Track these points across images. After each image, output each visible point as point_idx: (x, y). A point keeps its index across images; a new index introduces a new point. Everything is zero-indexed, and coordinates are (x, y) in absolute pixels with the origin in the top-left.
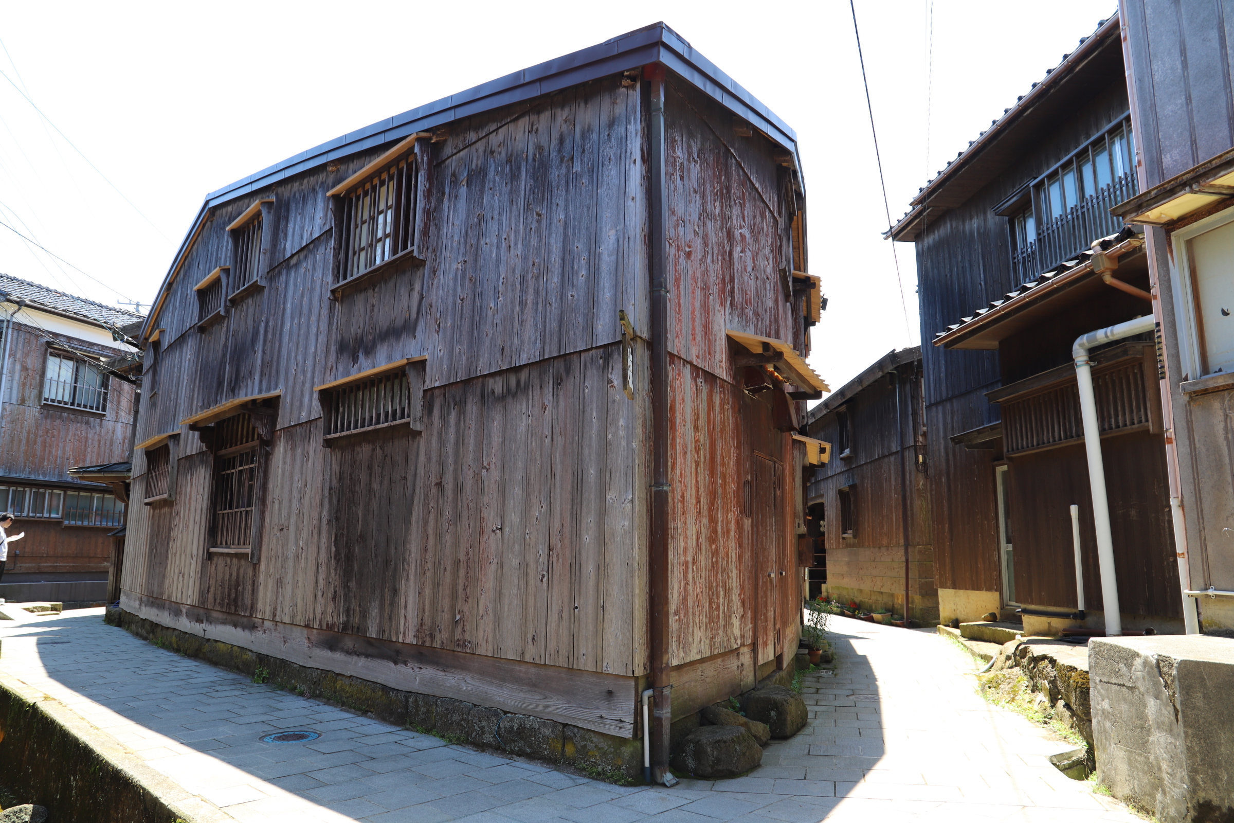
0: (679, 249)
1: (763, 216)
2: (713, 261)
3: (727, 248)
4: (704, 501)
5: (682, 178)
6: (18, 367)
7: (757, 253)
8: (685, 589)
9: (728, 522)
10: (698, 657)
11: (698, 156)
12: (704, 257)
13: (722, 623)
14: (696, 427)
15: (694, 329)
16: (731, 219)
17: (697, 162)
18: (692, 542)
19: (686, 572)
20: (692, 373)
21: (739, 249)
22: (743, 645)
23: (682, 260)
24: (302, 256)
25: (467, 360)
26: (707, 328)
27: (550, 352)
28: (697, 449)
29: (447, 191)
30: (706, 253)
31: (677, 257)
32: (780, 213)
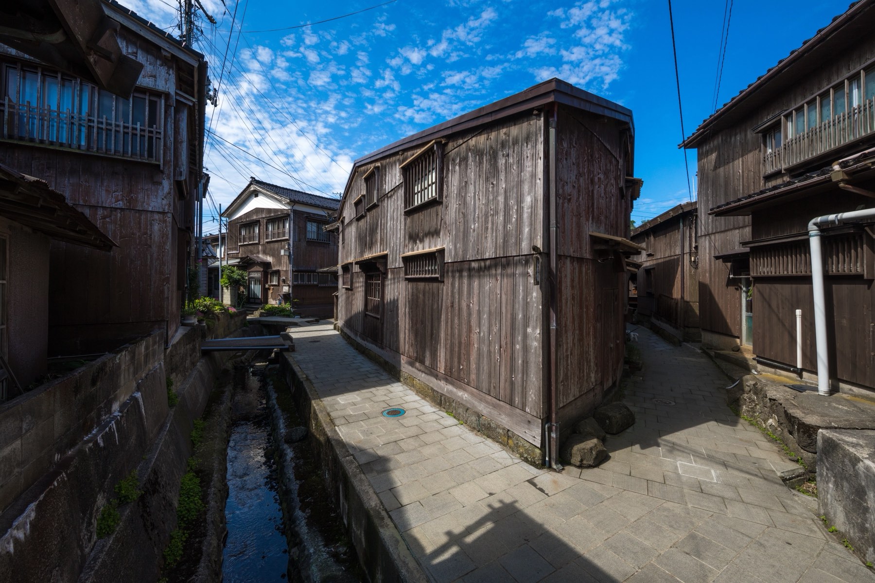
0: (565, 198)
2: (583, 199)
3: (591, 189)
4: (576, 323)
5: (566, 159)
7: (607, 184)
8: (567, 368)
9: (589, 328)
10: (574, 399)
11: (576, 144)
12: (578, 198)
13: (585, 378)
14: (573, 287)
15: (572, 238)
16: (593, 172)
17: (574, 147)
18: (570, 344)
19: (567, 360)
20: (571, 261)
21: (597, 186)
22: (596, 385)
23: (566, 205)
24: (392, 193)
25: (462, 252)
26: (579, 235)
27: (499, 254)
28: (573, 298)
29: (450, 168)
30: (579, 195)
31: (563, 204)
32: (620, 157)
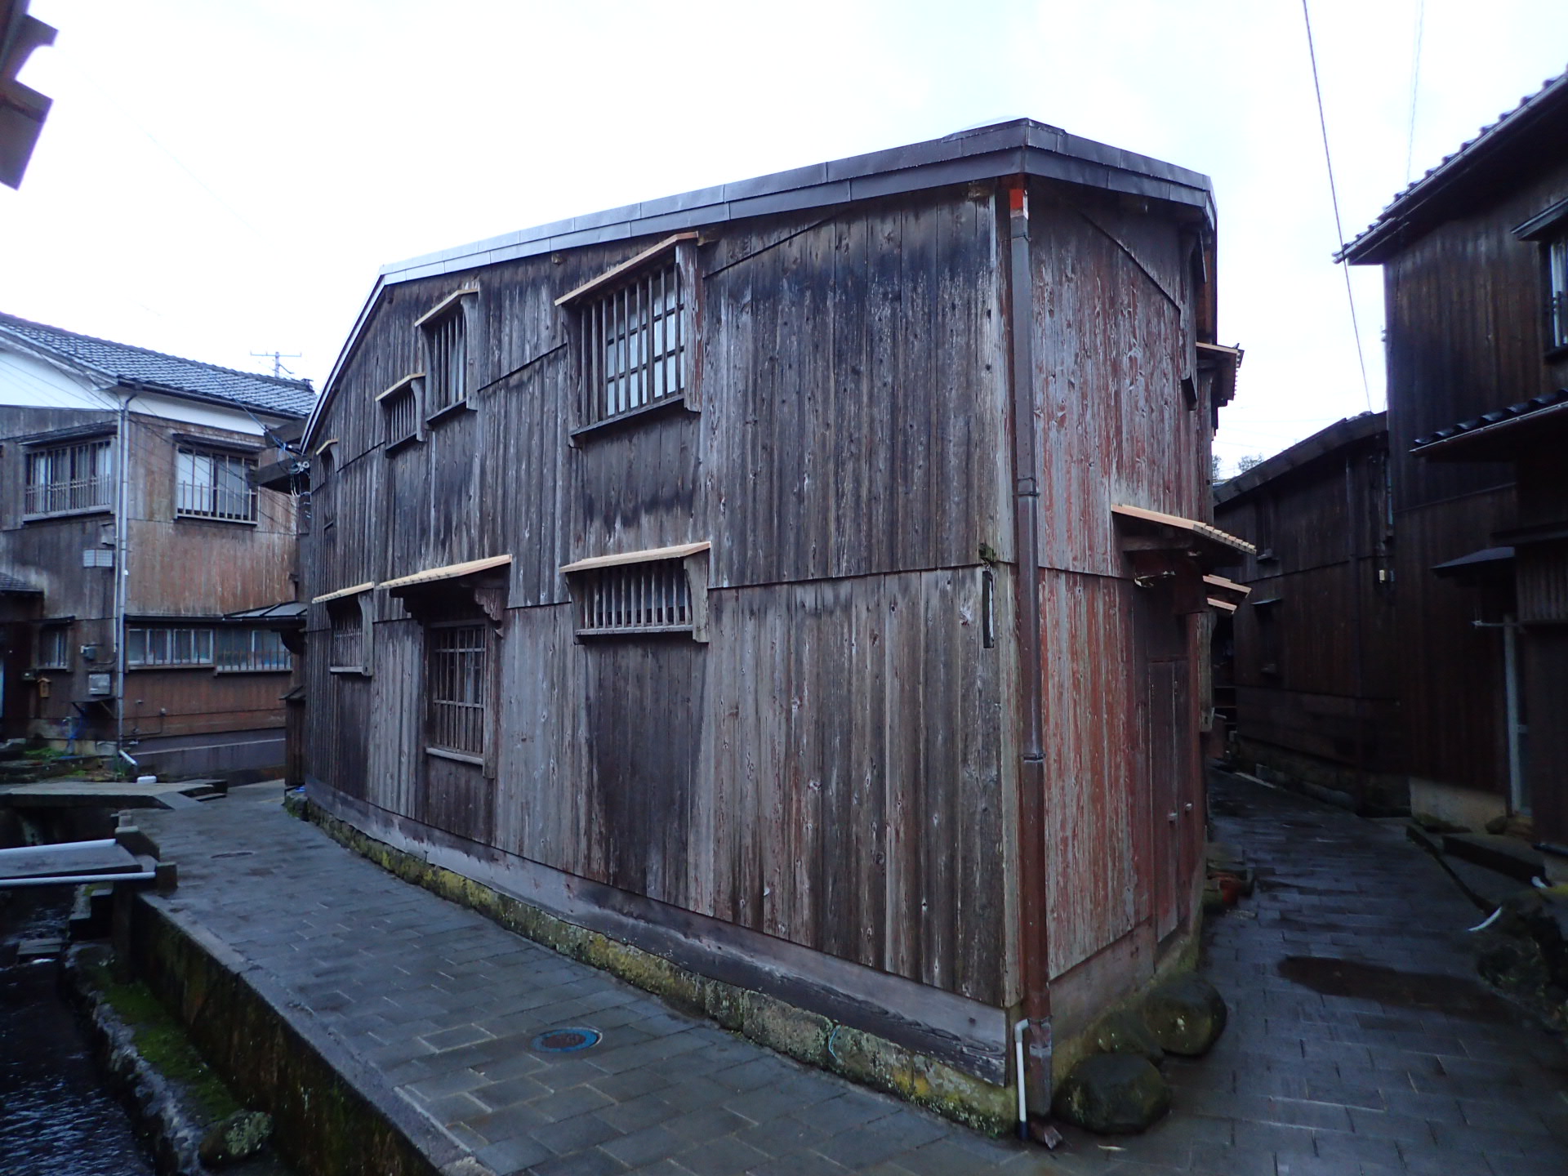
0: (1050, 417)
1: (1160, 313)
2: (1093, 416)
3: (1112, 389)
6: (141, 471)
7: (1152, 374)
8: (1065, 874)
11: (1073, 271)
12: (1083, 415)
13: (1110, 904)
14: (1074, 654)
15: (1069, 522)
16: (1117, 343)
17: (1069, 280)
19: (1065, 851)
20: (1067, 583)
21: (1128, 381)
23: (1053, 434)
24: (525, 374)
27: (879, 565)
28: (1076, 686)
29: (723, 318)
30: (1085, 407)
31: (1046, 431)
32: (1183, 297)
